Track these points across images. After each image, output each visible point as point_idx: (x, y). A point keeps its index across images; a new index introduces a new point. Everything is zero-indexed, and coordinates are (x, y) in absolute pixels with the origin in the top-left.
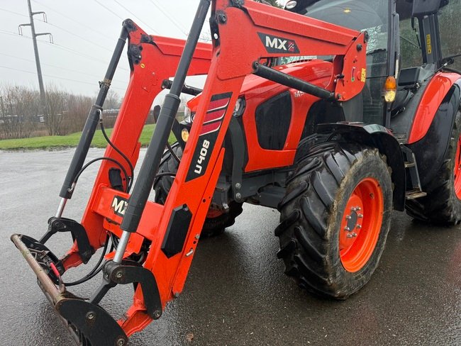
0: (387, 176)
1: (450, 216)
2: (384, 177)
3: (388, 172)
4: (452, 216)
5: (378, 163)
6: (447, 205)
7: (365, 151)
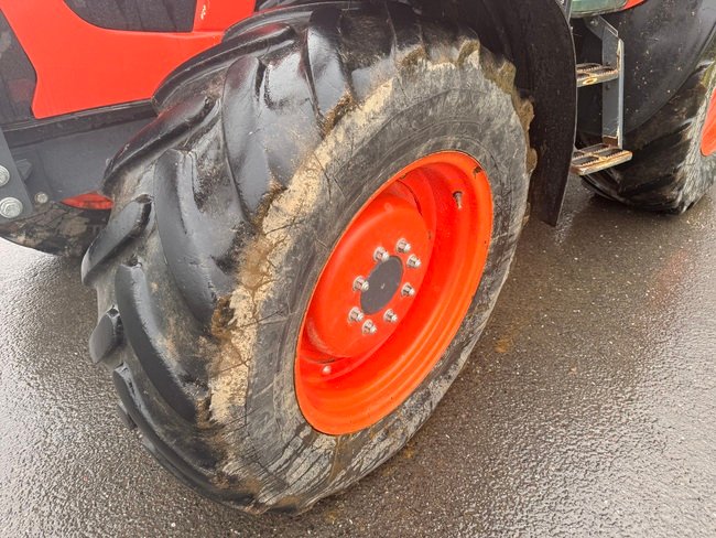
0: (509, 138)
1: (673, 201)
2: (497, 141)
3: (514, 120)
4: (679, 200)
5: (471, 96)
6: (674, 179)
7: (407, 52)
